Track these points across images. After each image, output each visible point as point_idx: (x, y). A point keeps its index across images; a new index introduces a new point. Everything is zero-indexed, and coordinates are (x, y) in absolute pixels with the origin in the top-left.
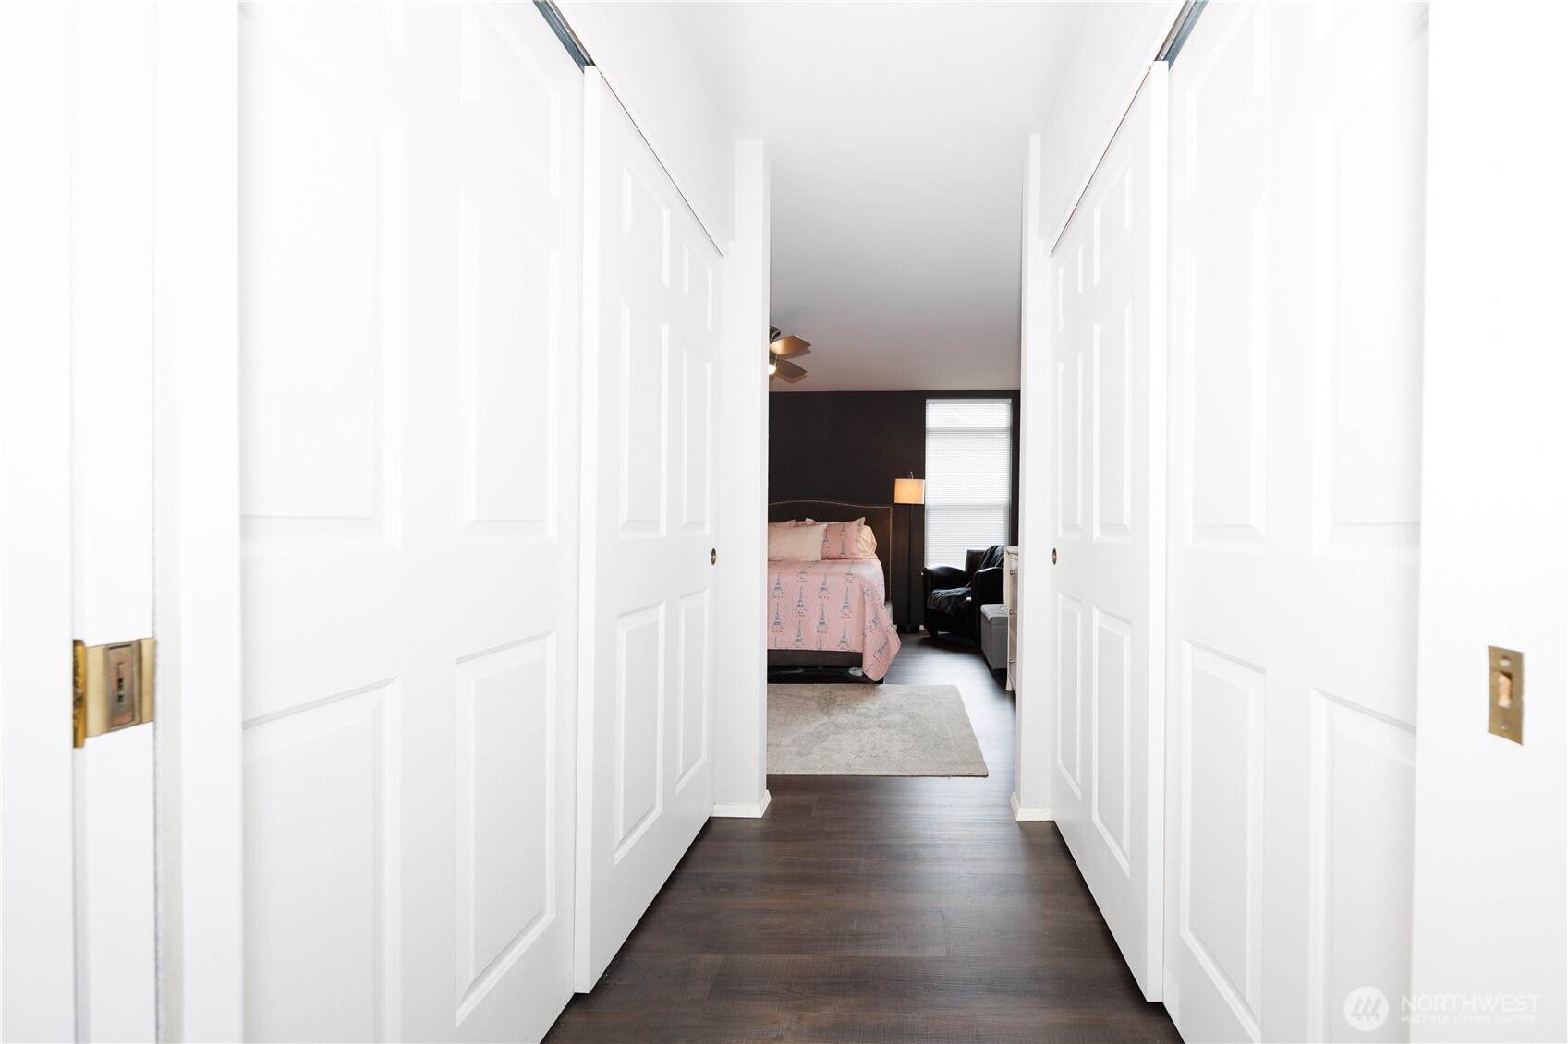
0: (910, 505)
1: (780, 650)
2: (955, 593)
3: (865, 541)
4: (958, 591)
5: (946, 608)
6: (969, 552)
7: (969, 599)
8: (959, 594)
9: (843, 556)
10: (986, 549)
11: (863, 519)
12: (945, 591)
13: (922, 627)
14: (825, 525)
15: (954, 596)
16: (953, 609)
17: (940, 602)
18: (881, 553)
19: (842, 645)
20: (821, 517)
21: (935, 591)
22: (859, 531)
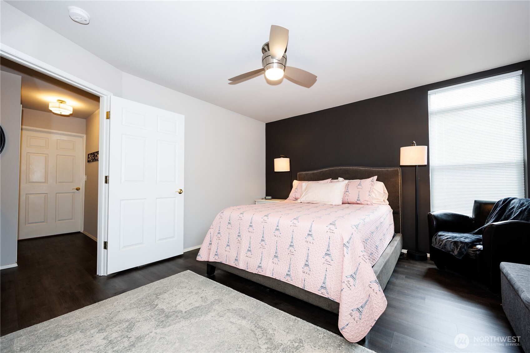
0: (416, 166)
1: (275, 279)
2: (462, 239)
3: (378, 191)
4: (466, 237)
5: (453, 251)
6: (476, 202)
7: (480, 247)
8: (467, 240)
9: (358, 202)
10: (496, 200)
11: (376, 177)
12: (450, 234)
13: (428, 255)
14: (347, 181)
15: (461, 242)
16: (460, 253)
17: (445, 245)
18: (393, 201)
19: (323, 291)
20: (349, 176)
21: (440, 233)
22: (372, 185)
